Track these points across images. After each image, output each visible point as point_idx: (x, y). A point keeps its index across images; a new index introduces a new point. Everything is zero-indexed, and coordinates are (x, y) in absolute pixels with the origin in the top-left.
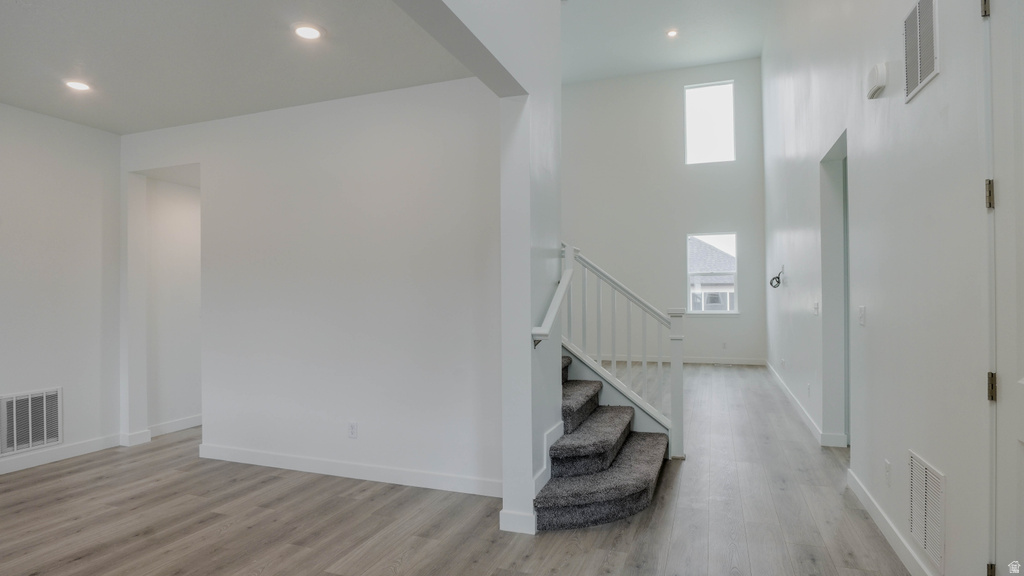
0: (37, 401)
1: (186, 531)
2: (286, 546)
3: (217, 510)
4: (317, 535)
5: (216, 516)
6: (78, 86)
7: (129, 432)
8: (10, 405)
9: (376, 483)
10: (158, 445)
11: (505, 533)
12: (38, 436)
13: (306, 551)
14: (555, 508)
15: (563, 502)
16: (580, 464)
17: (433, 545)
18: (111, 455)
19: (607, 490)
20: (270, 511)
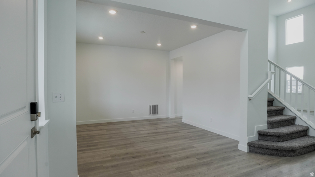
0: (155, 106)
1: (172, 133)
2: (188, 140)
3: (179, 131)
4: (195, 139)
5: (179, 132)
6: (159, 45)
7: (171, 115)
8: (151, 106)
9: (216, 133)
10: (176, 118)
11: (239, 150)
12: (155, 113)
13: (191, 141)
14: (254, 147)
15: (256, 146)
16: (268, 138)
17: (219, 147)
18: (167, 119)
19: (273, 146)
20: (189, 134)
